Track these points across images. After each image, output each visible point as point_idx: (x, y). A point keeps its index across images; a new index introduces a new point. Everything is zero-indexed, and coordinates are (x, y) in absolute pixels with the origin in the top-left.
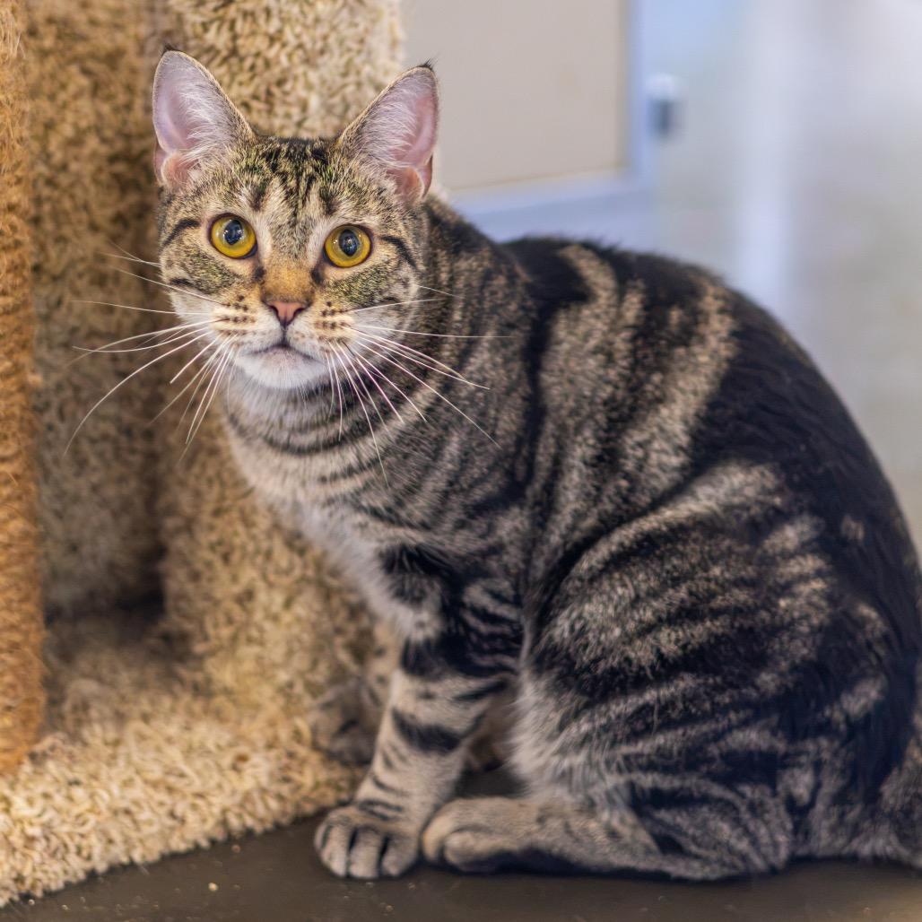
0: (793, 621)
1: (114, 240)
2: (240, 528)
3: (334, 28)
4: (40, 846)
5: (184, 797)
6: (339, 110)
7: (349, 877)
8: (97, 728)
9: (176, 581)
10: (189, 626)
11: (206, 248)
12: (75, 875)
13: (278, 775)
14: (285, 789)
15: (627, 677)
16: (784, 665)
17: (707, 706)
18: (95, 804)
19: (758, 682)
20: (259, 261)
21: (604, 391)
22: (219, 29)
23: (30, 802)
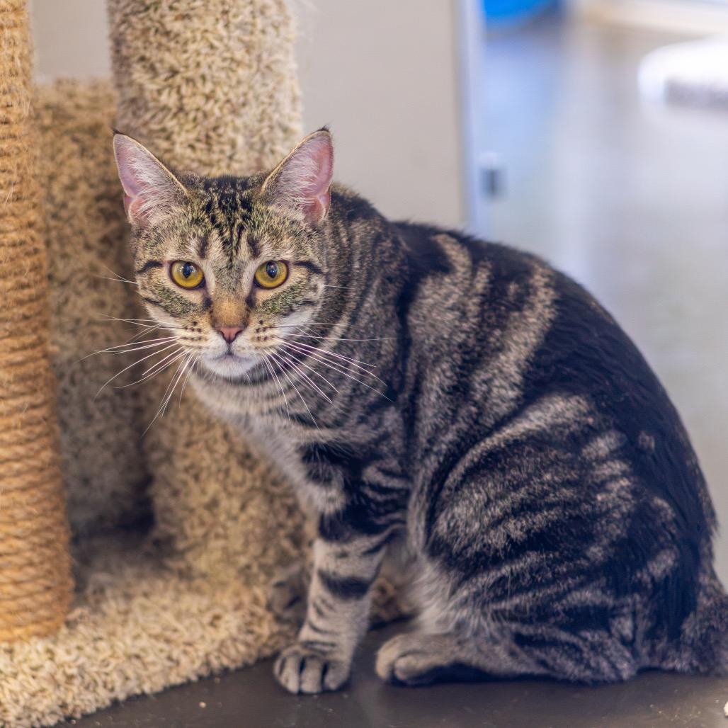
0: (608, 511)
1: (102, 256)
2: (206, 454)
3: (251, 87)
4: (77, 681)
5: (178, 646)
6: (258, 146)
7: (301, 693)
8: (112, 603)
9: (162, 497)
10: (173, 531)
11: (169, 284)
12: (104, 703)
13: (244, 629)
14: (250, 638)
15: (487, 558)
16: (605, 541)
17: (550, 575)
18: (114, 652)
19: (589, 554)
20: (207, 293)
21: (459, 337)
22: (170, 93)
23: (68, 652)
